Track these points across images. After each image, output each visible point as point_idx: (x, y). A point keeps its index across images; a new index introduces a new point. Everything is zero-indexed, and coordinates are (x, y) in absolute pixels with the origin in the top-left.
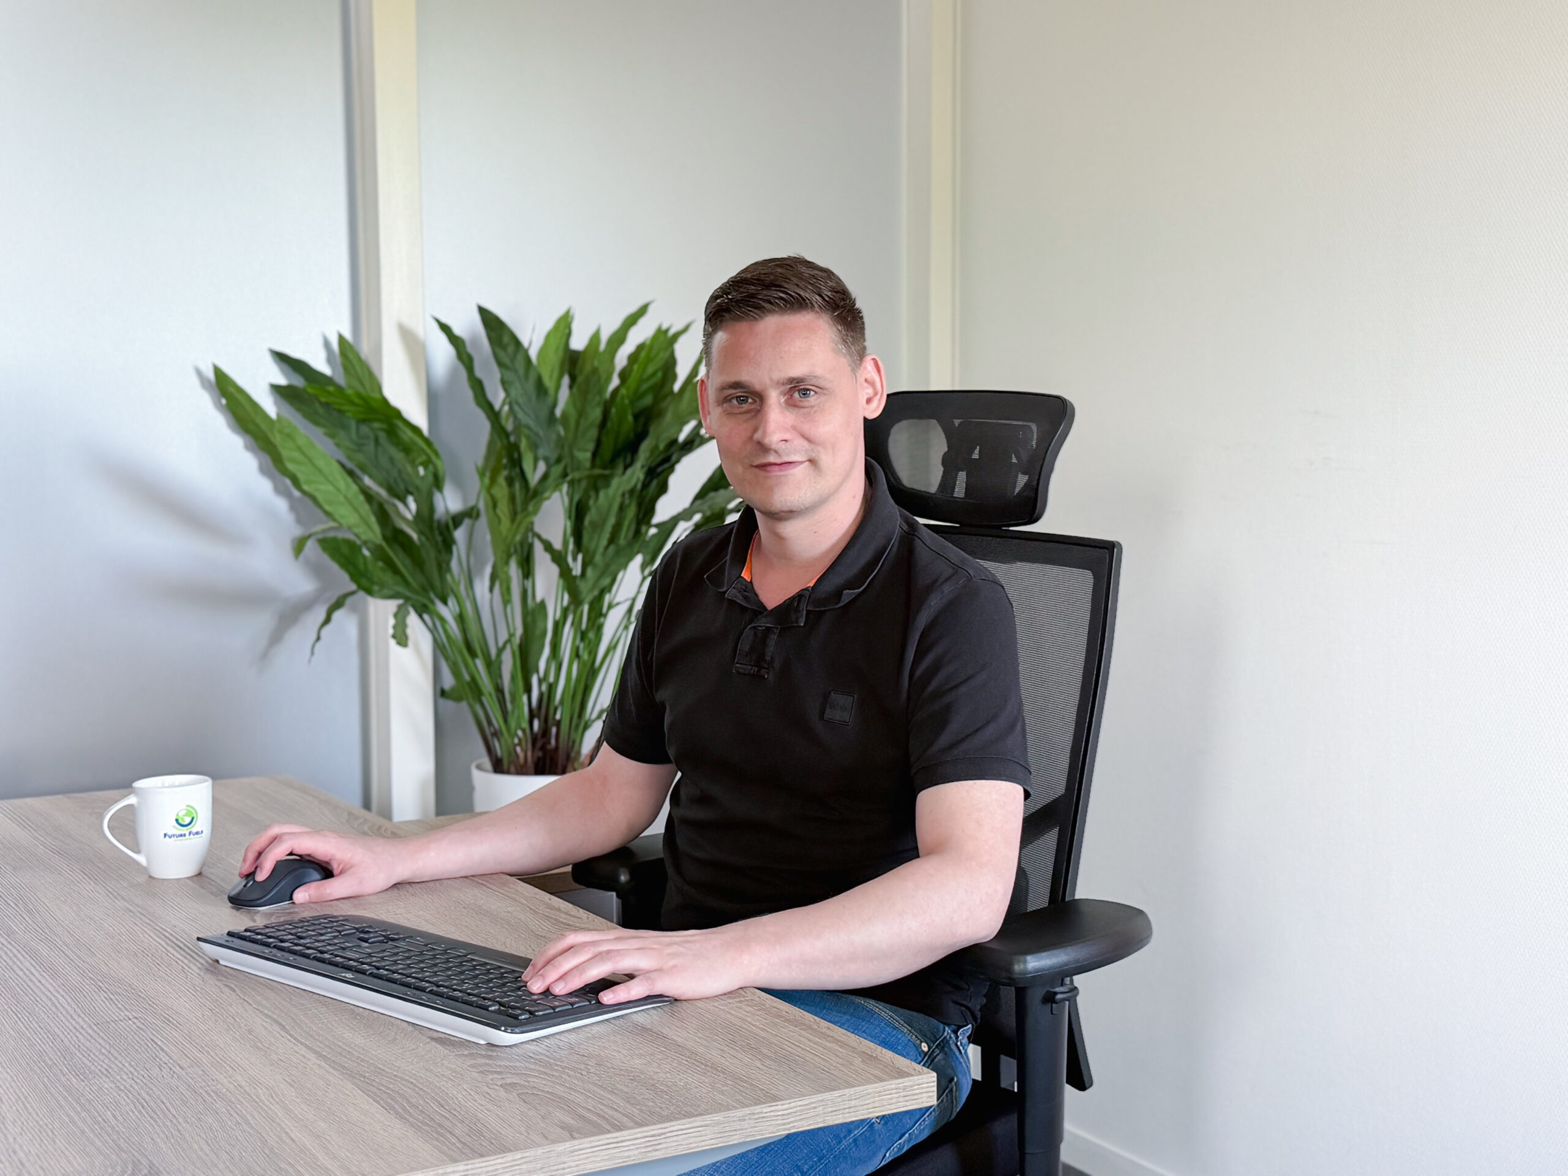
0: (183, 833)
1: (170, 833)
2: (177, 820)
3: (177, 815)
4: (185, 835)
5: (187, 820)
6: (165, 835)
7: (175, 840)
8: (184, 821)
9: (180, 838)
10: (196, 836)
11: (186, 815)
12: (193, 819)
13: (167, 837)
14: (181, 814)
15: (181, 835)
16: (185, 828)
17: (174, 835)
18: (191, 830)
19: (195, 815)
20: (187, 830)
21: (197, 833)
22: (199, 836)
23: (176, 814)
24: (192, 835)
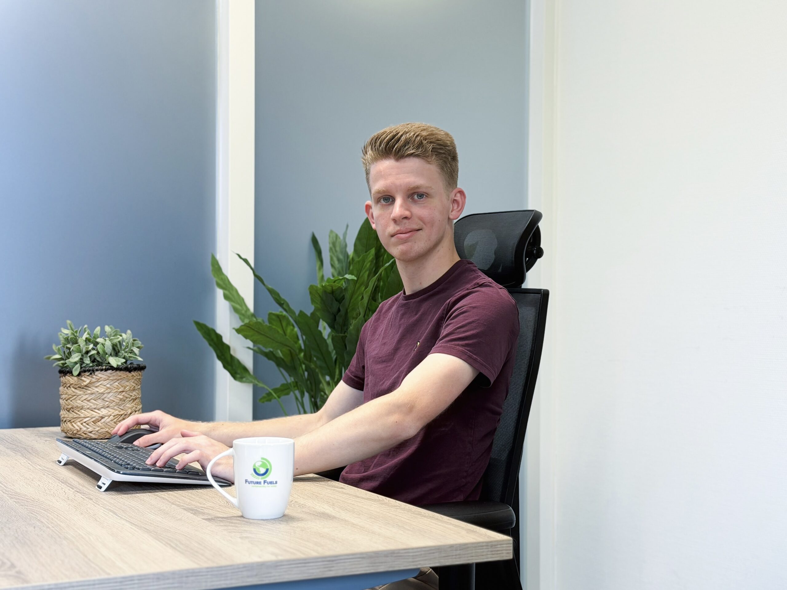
0: (259, 481)
1: (249, 480)
2: (255, 470)
3: (254, 465)
4: (260, 483)
5: (262, 471)
6: (246, 481)
7: (253, 486)
8: (260, 472)
9: (256, 485)
10: (270, 485)
11: (261, 466)
12: (267, 471)
13: (247, 483)
14: (257, 465)
15: (257, 483)
16: (260, 477)
17: (252, 482)
18: (265, 479)
19: (269, 467)
20: (262, 479)
21: (271, 483)
22: (273, 485)
23: (252, 466)
24: (266, 484)
